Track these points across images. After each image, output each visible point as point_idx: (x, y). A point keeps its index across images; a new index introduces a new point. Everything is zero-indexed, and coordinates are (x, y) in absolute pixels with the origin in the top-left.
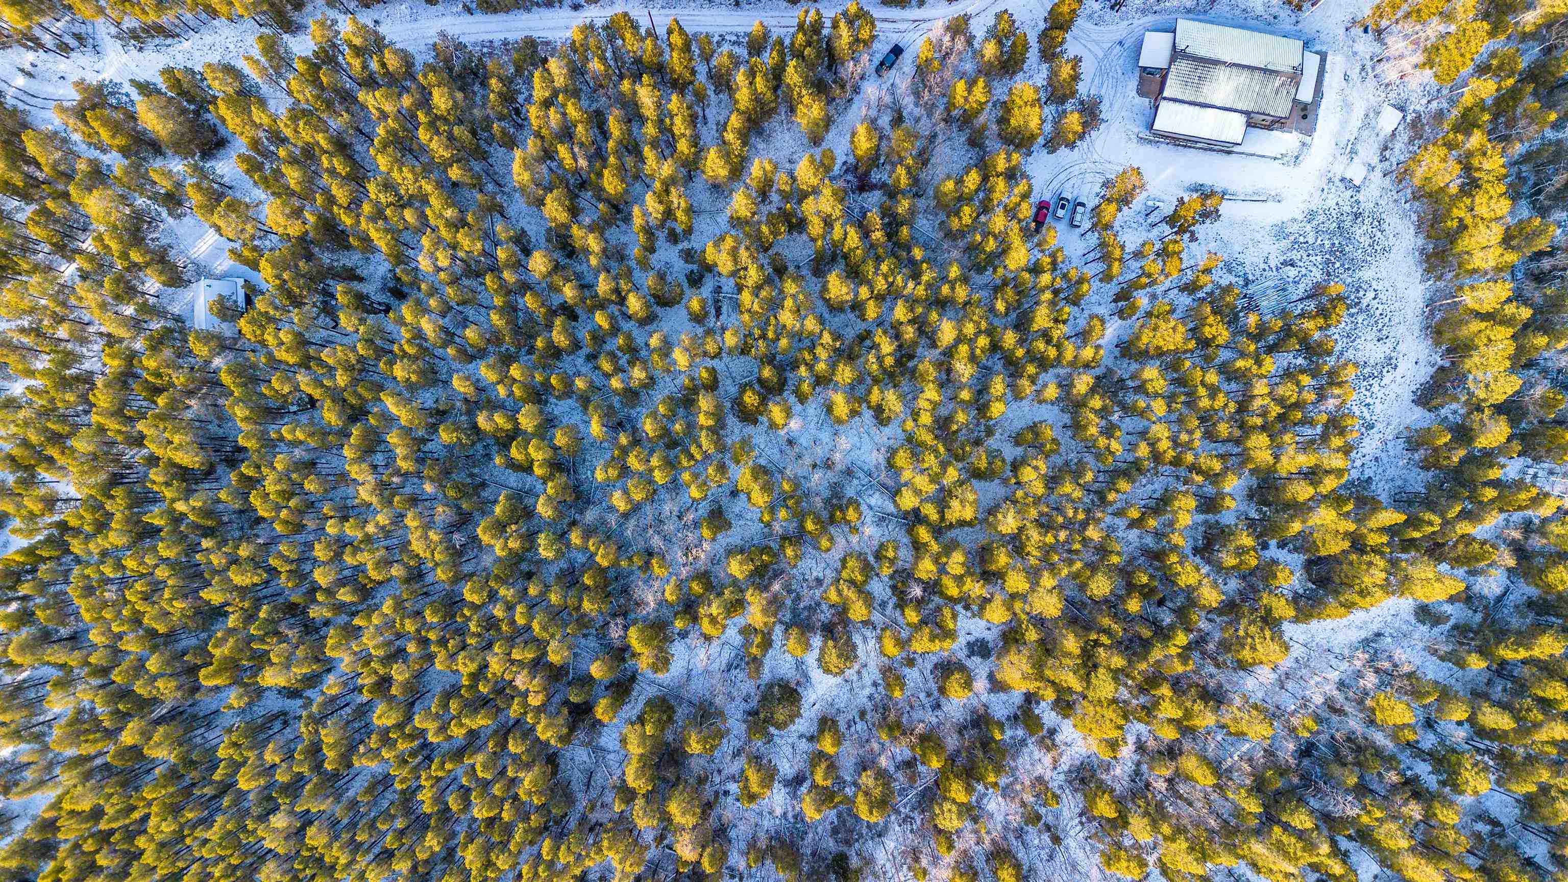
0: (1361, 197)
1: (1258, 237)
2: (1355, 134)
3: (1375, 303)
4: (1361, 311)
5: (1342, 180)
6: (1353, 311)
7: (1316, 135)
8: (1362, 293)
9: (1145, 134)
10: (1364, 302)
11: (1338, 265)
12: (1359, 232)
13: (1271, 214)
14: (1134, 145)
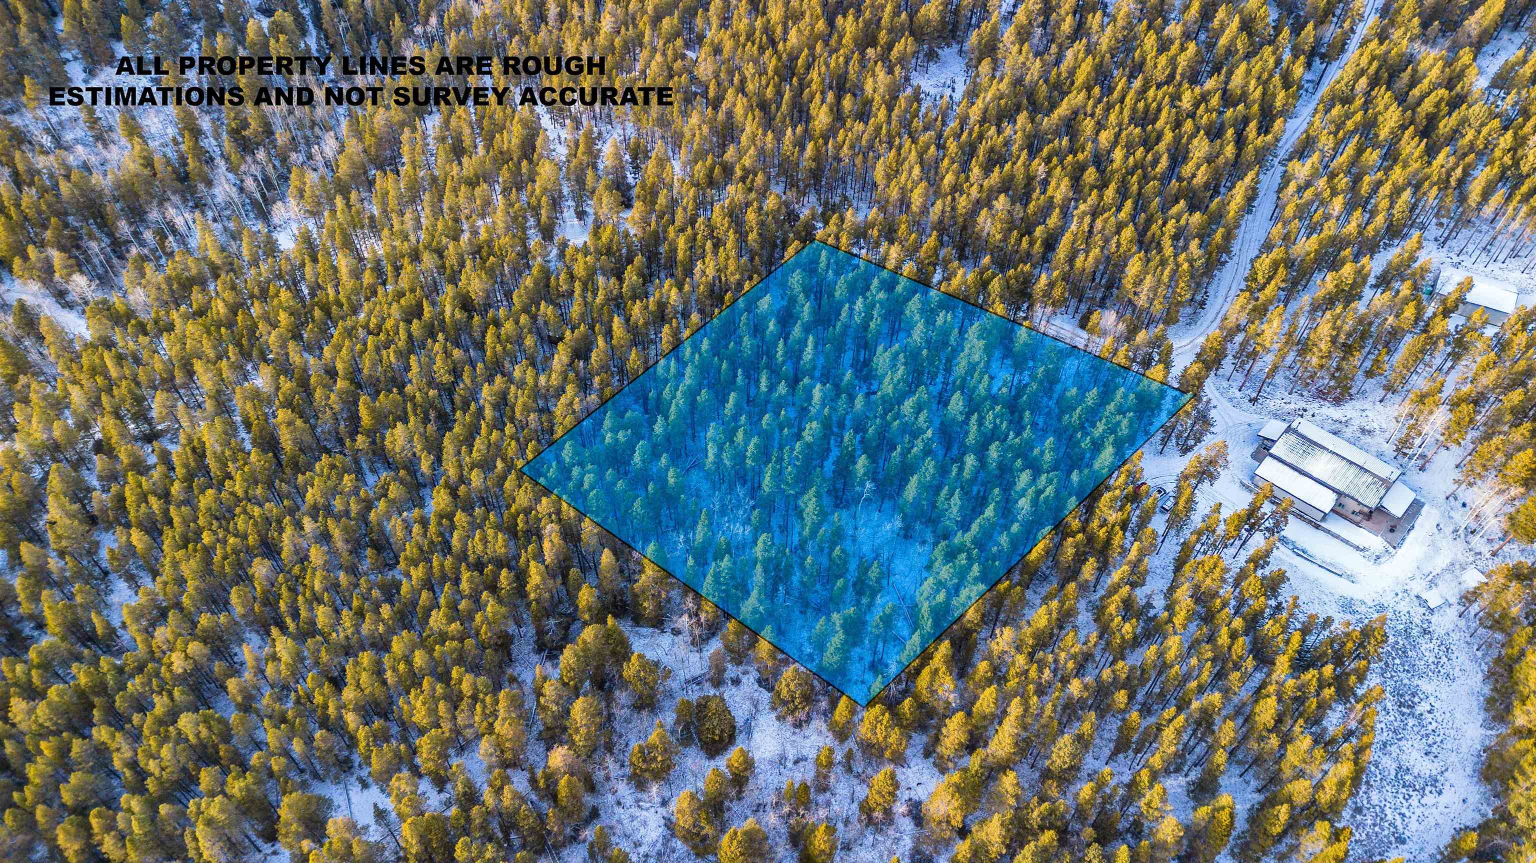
0: (1434, 619)
1: (1325, 598)
2: (1438, 571)
3: (1426, 715)
4: (1412, 714)
5: (1418, 597)
6: (1404, 710)
7: (1400, 551)
8: (1416, 700)
9: (1247, 482)
10: (1419, 709)
11: (1397, 661)
12: (1424, 646)
13: (1343, 588)
14: (1236, 487)
